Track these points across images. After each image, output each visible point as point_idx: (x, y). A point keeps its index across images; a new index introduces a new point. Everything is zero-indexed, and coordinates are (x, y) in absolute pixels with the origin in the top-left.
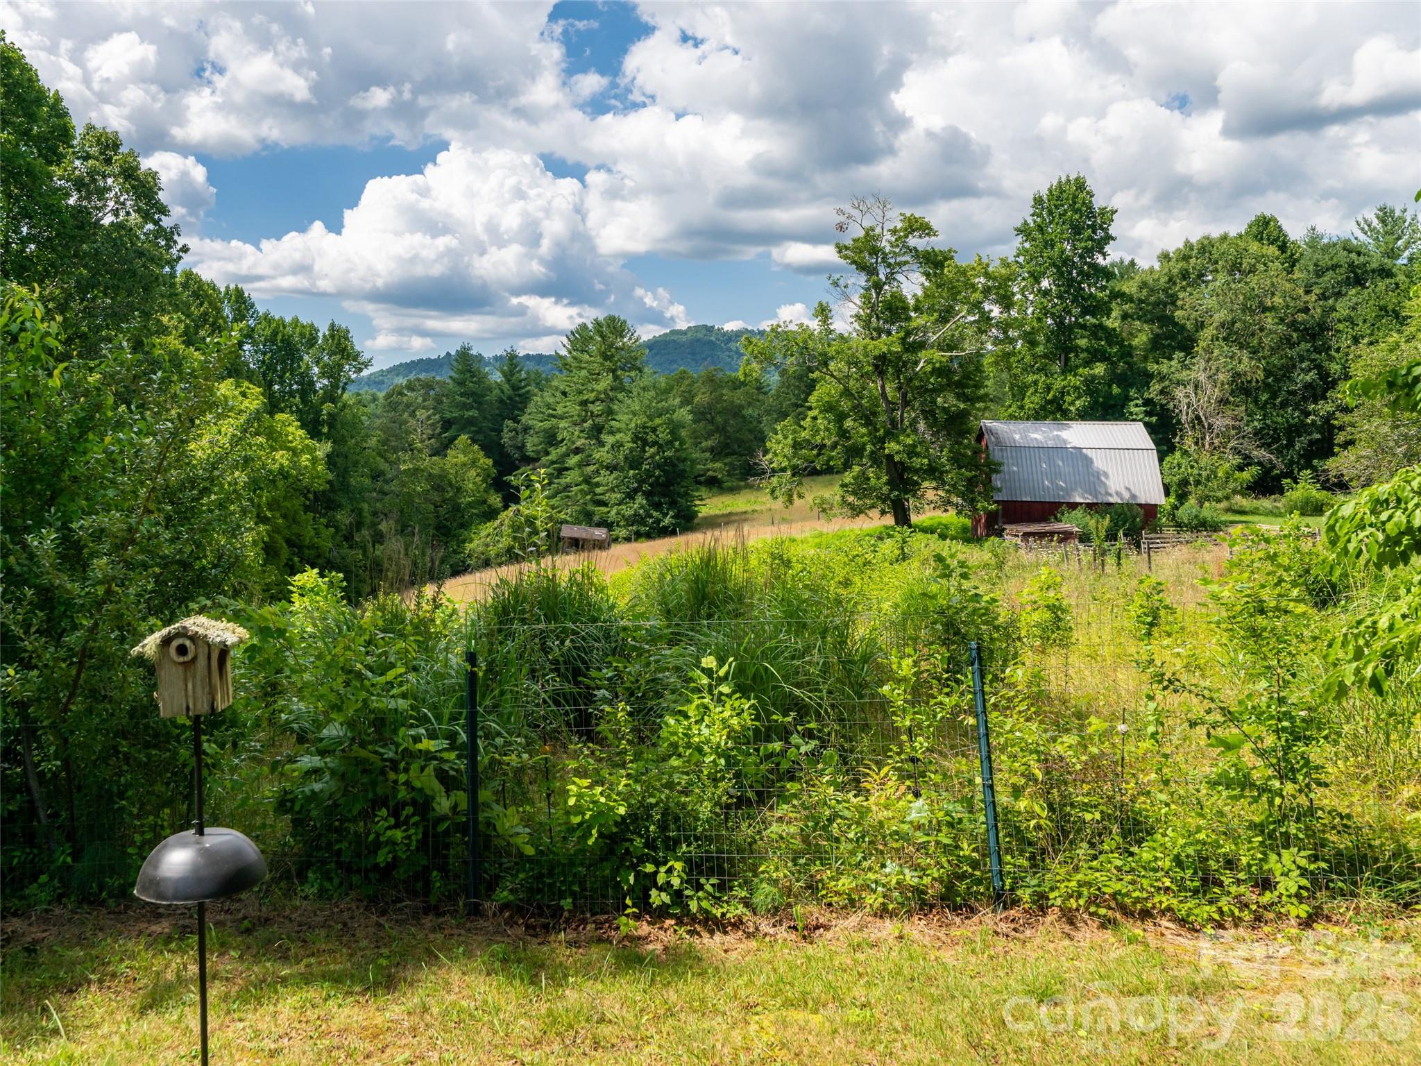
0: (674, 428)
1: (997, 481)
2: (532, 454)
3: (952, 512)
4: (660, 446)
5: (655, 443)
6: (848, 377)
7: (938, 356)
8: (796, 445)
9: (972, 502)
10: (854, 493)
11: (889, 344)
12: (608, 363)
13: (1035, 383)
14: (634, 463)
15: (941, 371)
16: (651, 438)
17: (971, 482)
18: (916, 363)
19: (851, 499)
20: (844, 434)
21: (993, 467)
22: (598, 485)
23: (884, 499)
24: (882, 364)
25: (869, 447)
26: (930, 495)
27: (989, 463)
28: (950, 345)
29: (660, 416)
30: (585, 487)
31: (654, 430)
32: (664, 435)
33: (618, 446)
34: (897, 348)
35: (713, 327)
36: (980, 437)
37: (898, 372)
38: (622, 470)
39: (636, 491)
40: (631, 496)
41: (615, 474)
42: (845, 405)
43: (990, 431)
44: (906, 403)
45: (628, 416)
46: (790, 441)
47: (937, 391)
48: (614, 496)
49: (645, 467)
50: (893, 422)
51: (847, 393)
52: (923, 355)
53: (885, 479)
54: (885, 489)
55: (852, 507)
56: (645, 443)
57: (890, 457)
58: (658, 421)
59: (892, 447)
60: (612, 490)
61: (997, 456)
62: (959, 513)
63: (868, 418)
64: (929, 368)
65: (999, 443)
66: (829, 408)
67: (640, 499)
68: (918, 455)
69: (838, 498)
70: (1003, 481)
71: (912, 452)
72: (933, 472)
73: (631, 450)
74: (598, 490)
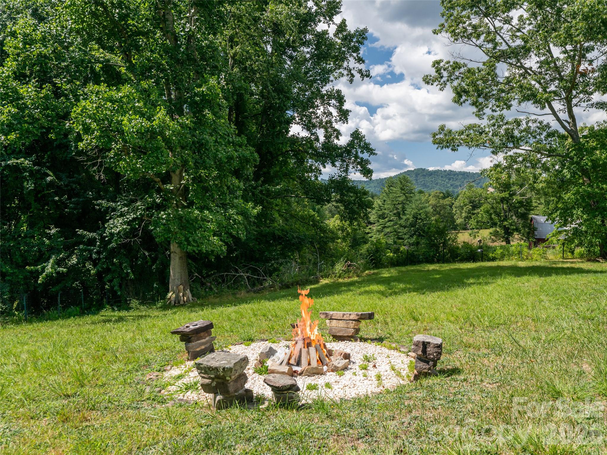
0: (427, 213)
1: (536, 233)
2: (372, 222)
3: (523, 241)
4: (422, 220)
5: (420, 219)
6: (493, 203)
7: (519, 198)
8: (477, 222)
9: (528, 238)
10: (494, 236)
11: (505, 194)
12: (403, 191)
13: (553, 200)
14: (412, 225)
15: (520, 202)
16: (419, 217)
17: (528, 233)
18: (513, 199)
19: (492, 237)
20: (491, 219)
21: (535, 229)
22: (399, 232)
23: (503, 237)
24: (503, 200)
25: (499, 223)
26: (516, 236)
27: (534, 228)
28: (522, 195)
29: (422, 209)
30: (395, 233)
31: (420, 214)
32: (423, 216)
33: (407, 219)
34: (507, 196)
35: (425, 169)
36: (531, 220)
37: (508, 202)
38: (408, 227)
39: (413, 234)
40: (412, 236)
41: (406, 229)
42: (492, 211)
43: (534, 219)
44: (510, 211)
45: (411, 210)
46: (476, 221)
47: (519, 207)
48: (406, 236)
49: (417, 226)
50: (506, 216)
51: (493, 208)
52: (515, 198)
53: (503, 232)
54: (503, 235)
55: (493, 240)
56: (417, 218)
57: (505, 226)
58: (421, 211)
59: (505, 223)
60: (405, 234)
61: (536, 226)
62: (525, 242)
63: (498, 215)
64: (516, 202)
65: (537, 222)
66: (487, 212)
67: (415, 237)
68: (513, 225)
69: (489, 237)
70: (538, 233)
71: (511, 225)
72: (517, 230)
73: (412, 221)
74: (400, 234)
